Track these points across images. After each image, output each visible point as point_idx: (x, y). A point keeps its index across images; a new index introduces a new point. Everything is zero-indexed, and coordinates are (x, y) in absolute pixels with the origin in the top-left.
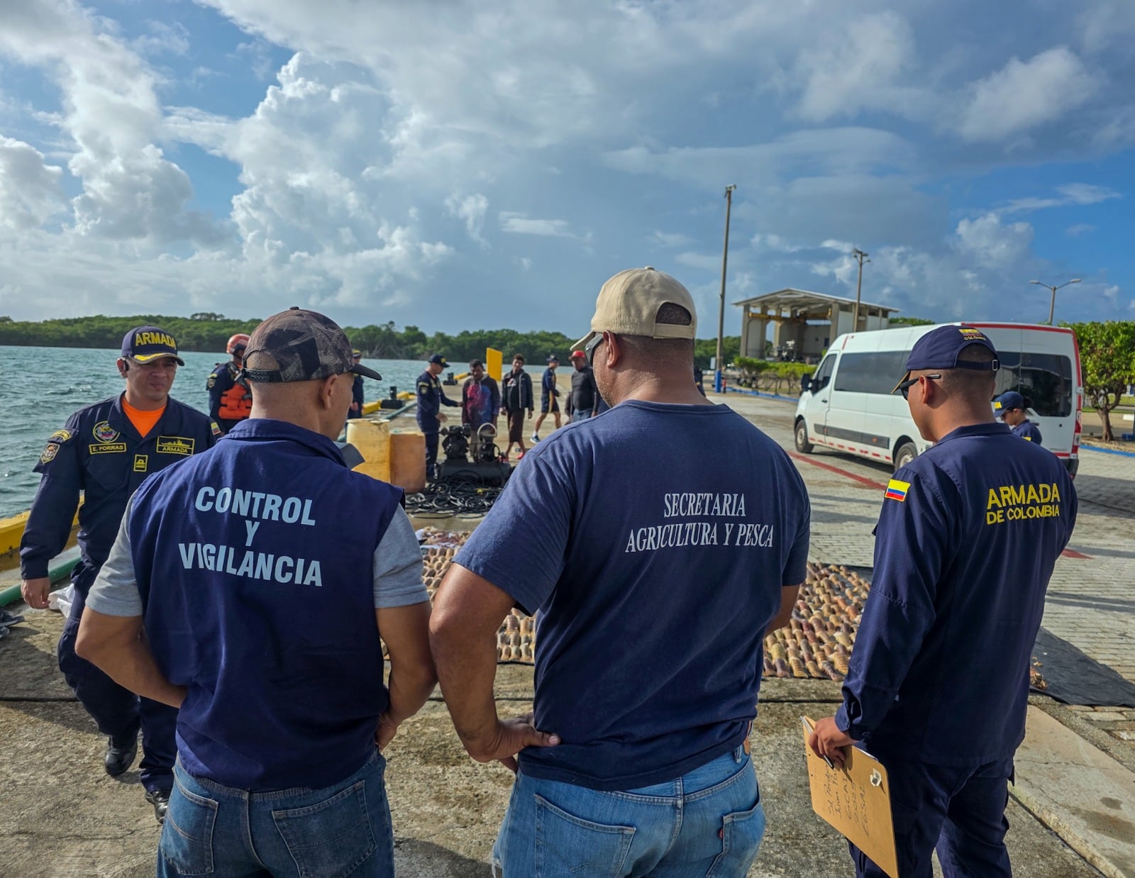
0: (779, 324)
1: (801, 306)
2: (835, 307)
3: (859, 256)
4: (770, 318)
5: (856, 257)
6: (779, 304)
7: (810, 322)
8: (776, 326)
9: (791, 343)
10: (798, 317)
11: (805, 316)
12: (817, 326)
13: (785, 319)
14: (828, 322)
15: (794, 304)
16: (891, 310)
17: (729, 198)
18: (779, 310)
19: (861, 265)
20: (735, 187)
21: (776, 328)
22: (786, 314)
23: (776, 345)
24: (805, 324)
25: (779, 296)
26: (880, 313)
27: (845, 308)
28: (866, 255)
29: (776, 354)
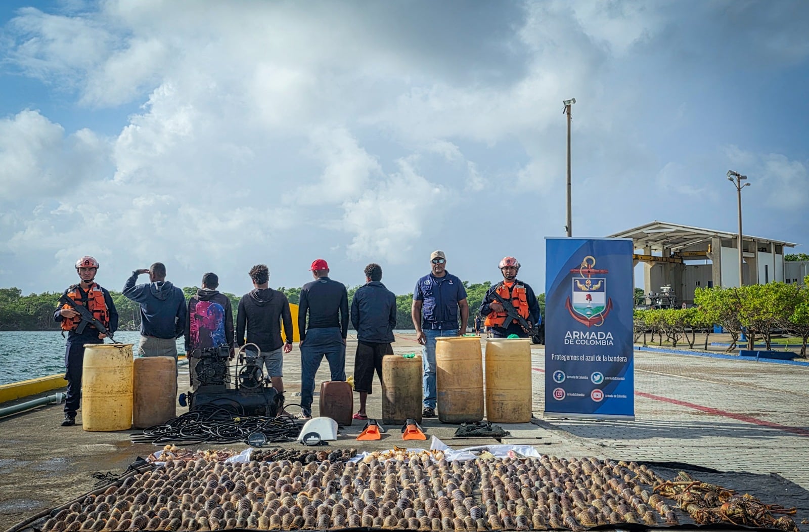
0: (649, 266)
1: (675, 243)
2: (716, 242)
3: (735, 178)
4: (637, 258)
5: (732, 180)
6: (647, 242)
7: (687, 263)
8: (646, 268)
9: (666, 289)
10: (672, 257)
11: (680, 255)
12: (696, 266)
13: (655, 259)
14: (710, 262)
15: (666, 240)
16: (785, 244)
17: (569, 114)
18: (648, 247)
19: (739, 189)
20: (574, 100)
21: (646, 271)
22: (658, 252)
23: (648, 291)
24: (682, 263)
25: (645, 231)
26: (773, 249)
27: (728, 243)
28: (745, 178)
29: (649, 302)
